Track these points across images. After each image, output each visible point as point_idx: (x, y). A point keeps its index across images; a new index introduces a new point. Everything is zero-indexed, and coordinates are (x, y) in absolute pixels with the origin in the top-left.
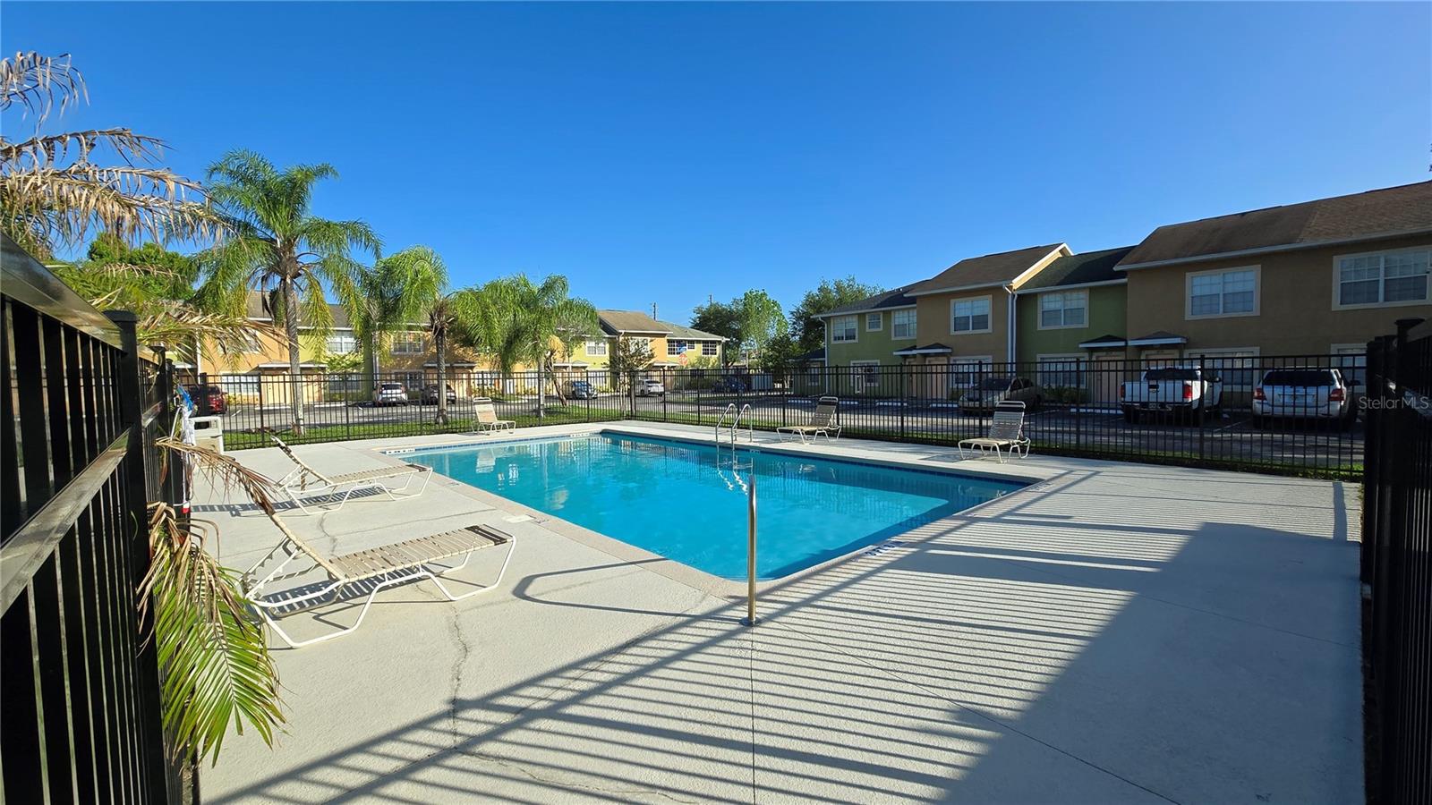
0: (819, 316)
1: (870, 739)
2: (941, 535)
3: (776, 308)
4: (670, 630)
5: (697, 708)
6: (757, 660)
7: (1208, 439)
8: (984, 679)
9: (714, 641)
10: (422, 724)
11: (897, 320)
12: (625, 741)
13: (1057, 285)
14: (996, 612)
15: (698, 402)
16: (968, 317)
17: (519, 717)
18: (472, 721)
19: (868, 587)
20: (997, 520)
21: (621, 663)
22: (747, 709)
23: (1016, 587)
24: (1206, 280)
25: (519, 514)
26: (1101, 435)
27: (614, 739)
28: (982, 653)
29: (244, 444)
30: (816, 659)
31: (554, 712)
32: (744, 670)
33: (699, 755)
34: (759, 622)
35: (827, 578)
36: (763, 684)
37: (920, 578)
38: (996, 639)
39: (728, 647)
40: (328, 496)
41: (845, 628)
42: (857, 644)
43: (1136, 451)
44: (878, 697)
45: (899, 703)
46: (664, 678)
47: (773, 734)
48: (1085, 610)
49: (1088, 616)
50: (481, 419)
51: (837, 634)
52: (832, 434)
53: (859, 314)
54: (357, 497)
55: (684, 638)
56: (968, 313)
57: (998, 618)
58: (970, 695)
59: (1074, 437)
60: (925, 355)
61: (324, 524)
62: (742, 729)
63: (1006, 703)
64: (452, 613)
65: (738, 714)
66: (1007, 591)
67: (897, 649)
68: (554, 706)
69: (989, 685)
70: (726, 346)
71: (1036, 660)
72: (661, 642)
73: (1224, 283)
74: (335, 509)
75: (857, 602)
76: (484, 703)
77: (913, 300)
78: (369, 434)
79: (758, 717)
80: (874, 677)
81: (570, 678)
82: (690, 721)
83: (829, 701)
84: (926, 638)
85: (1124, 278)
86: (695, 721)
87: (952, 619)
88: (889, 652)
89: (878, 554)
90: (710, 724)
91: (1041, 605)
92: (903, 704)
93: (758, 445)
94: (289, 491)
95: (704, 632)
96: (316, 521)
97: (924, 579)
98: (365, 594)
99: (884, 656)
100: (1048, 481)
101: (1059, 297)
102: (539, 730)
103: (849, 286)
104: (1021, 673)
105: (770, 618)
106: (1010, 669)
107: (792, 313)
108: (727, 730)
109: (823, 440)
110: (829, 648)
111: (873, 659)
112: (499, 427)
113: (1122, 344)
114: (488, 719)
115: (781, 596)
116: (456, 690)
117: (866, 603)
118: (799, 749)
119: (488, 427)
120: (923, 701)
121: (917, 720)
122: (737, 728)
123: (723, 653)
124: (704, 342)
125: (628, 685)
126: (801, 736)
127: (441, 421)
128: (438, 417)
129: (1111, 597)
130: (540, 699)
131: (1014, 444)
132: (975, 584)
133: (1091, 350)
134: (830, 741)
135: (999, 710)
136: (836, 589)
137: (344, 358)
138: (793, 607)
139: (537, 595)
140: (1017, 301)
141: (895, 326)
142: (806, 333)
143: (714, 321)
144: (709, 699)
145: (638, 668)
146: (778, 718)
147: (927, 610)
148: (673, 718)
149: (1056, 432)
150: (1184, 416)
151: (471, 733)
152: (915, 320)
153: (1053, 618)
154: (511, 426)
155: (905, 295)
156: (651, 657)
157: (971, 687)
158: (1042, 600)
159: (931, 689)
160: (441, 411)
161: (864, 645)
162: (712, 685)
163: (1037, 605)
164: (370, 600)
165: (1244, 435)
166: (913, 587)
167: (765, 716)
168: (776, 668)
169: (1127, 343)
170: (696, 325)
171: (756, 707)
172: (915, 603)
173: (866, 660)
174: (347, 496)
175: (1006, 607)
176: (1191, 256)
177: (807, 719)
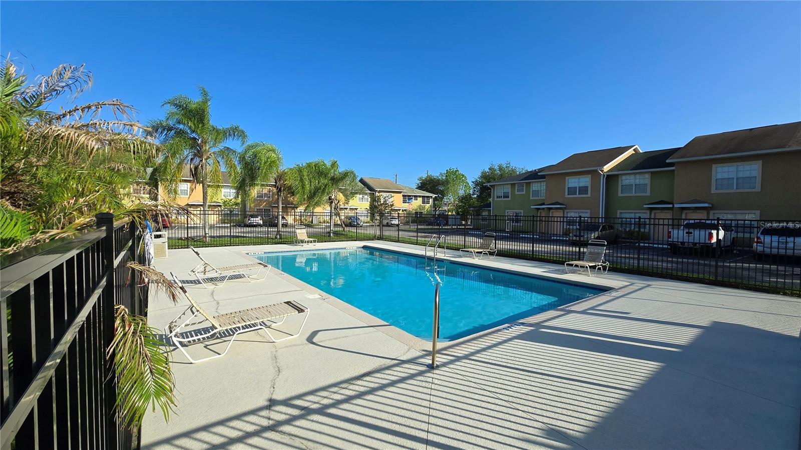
0: (488, 185)
1: (493, 442)
2: (549, 320)
3: (464, 179)
4: (389, 368)
5: (398, 415)
6: (435, 390)
7: (721, 266)
8: (564, 412)
9: (412, 377)
10: (253, 412)
11: (534, 188)
12: (357, 431)
13: (631, 170)
14: (577, 370)
15: (417, 231)
16: (576, 187)
17: (303, 412)
18: (278, 412)
19: (502, 350)
20: (584, 312)
21: (360, 385)
22: (426, 418)
23: (590, 356)
24: (726, 169)
25: (314, 294)
26: (653, 261)
27: (352, 429)
28: (565, 395)
29: (178, 246)
30: (468, 392)
31: (321, 411)
32: (426, 395)
33: (397, 443)
34: (438, 366)
35: (479, 343)
36: (436, 404)
37: (533, 346)
38: (574, 387)
39: (419, 380)
40: (217, 277)
41: (486, 374)
42: (492, 384)
43: (674, 273)
44: (501, 418)
45: (513, 422)
46: (382, 396)
47: (439, 435)
48: (631, 373)
49: (632, 376)
50: (299, 237)
51: (481, 377)
52: (491, 254)
53: (512, 184)
54: (232, 279)
55: (395, 373)
56: (576, 185)
57: (577, 374)
58: (555, 420)
59: (636, 261)
60: (550, 209)
61: (214, 294)
62: (422, 430)
63: (576, 427)
64: (274, 350)
65: (420, 421)
66: (585, 358)
67: (515, 389)
68: (322, 407)
69: (567, 415)
70: (435, 199)
71: (597, 402)
72: (382, 375)
73: (737, 171)
74: (221, 285)
75: (495, 358)
76: (286, 403)
77: (543, 177)
78: (241, 243)
79: (431, 424)
80: (500, 405)
81: (332, 392)
82: (394, 423)
83: (472, 417)
84: (533, 384)
85: (673, 167)
86: (396, 423)
87: (550, 373)
88: (510, 391)
89: (510, 330)
90: (404, 425)
91: (604, 368)
92: (515, 423)
93: (448, 258)
94: (197, 275)
95: (406, 370)
96: (210, 292)
97: (536, 347)
98: (231, 335)
99: (507, 393)
100: (618, 289)
101: (632, 177)
102: (312, 421)
103: (506, 167)
104: (587, 409)
105: (444, 365)
106: (580, 406)
107: (473, 182)
108: (413, 430)
109: (486, 257)
110: (476, 386)
111: (501, 394)
112: (308, 242)
113: (671, 206)
114: (286, 412)
115: (452, 352)
116: (272, 394)
117: (500, 360)
118: (452, 445)
119: (302, 242)
120: (527, 422)
121: (522, 434)
122: (420, 429)
123: (416, 384)
124: (423, 197)
125: (362, 399)
126: (454, 437)
127: (278, 237)
128: (277, 235)
129: (648, 365)
130: (315, 403)
131: (598, 265)
132: (566, 352)
133: (651, 209)
134: (470, 442)
135: (571, 431)
136: (484, 350)
137: (231, 200)
138: (459, 359)
139: (319, 342)
140: (606, 179)
141: (533, 191)
142: (481, 193)
143: (428, 185)
144: (405, 411)
145: (369, 389)
146: (443, 425)
147: (536, 366)
148: (385, 420)
149: (625, 257)
150: (707, 251)
151: (277, 419)
152: (545, 187)
153: (611, 376)
154: (315, 241)
155: (539, 174)
156: (376, 383)
157: (556, 416)
158: (605, 364)
159: (533, 415)
160: (278, 231)
161: (496, 385)
162: (408, 403)
163: (602, 367)
164: (233, 339)
165: (744, 265)
166: (529, 351)
167: (435, 423)
168: (444, 395)
169: (673, 206)
170: (419, 187)
171: (431, 418)
172: (529, 361)
173: (496, 394)
174: (227, 278)
175: (583, 368)
176: (716, 154)
177: (459, 427)
